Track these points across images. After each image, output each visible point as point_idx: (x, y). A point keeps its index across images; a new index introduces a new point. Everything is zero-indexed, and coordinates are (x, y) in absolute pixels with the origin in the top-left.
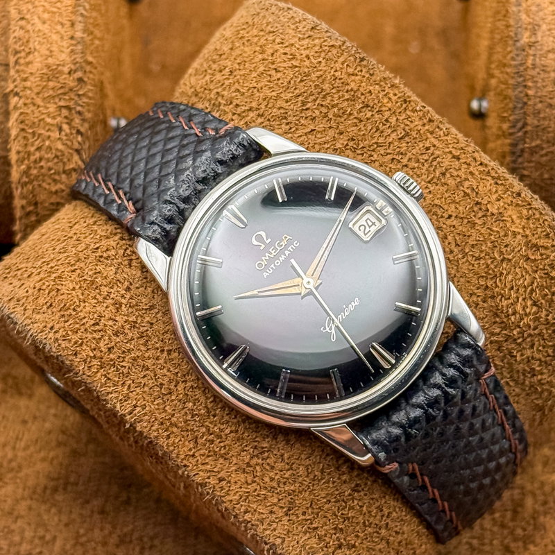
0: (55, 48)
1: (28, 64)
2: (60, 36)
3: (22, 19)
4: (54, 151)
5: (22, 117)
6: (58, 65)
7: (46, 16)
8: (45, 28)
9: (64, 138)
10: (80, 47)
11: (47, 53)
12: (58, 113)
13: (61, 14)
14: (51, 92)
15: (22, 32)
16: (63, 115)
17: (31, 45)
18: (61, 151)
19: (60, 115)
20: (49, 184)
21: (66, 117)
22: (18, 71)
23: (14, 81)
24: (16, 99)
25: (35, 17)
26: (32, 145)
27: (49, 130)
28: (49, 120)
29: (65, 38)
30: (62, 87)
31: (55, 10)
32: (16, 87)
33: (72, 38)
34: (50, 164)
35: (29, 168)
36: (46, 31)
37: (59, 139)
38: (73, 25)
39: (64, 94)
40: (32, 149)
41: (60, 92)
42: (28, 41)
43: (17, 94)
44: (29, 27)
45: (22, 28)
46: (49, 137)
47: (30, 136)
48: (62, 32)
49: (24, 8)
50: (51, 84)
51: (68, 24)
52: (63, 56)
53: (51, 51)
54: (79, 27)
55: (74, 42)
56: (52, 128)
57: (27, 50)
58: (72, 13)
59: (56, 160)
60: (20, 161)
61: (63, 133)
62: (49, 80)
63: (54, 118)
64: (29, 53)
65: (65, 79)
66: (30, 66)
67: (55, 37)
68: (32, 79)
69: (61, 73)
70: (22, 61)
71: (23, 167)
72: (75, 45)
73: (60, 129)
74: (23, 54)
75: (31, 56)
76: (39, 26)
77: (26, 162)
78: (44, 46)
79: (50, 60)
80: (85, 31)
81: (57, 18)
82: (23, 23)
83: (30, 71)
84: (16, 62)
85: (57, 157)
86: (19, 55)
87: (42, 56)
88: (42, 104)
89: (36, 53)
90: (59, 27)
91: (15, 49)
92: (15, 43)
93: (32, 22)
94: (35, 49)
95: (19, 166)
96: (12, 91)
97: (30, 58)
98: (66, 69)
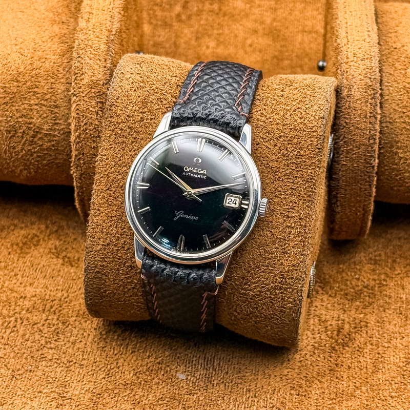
0: (96, 72)
1: (81, 80)
2: (98, 66)
3: (79, 57)
4: (93, 125)
5: (77, 107)
6: (97, 80)
7: (92, 56)
8: (91, 62)
9: (99, 118)
10: (109, 72)
11: (92, 74)
12: (96, 105)
13: (99, 55)
14: (93, 94)
15: (79, 64)
16: (99, 106)
17: (83, 70)
18: (97, 125)
19: (97, 106)
20: (91, 143)
21: (100, 108)
22: (76, 83)
23: (74, 88)
24: (75, 97)
25: (86, 56)
26: (82, 122)
27: (91, 114)
28: (91, 109)
29: (101, 67)
30: (99, 92)
31: (97, 53)
32: (75, 91)
33: (105, 67)
34: (91, 132)
35: (80, 134)
36: (92, 63)
37: (96, 119)
38: (105, 61)
39: (100, 95)
40: (83, 124)
41: (97, 94)
42: (82, 69)
43: (75, 95)
44: (83, 61)
45: (79, 61)
46: (91, 117)
47: (81, 117)
48: (100, 64)
49: (80, 52)
50: (93, 90)
51: (103, 60)
52: (100, 76)
53: (94, 74)
54: (109, 62)
55: (106, 69)
56: (93, 113)
57: (81, 73)
58: (105, 54)
59: (94, 130)
60: (76, 130)
61: (99, 116)
62: (92, 88)
63: (94, 108)
64: (82, 74)
65: (101, 87)
66: (82, 81)
67: (96, 67)
68: (83, 87)
69: (99, 84)
70: (78, 78)
71: (77, 133)
72: (107, 70)
73: (97, 114)
74: (79, 75)
75: (83, 75)
76: (88, 61)
77: (79, 131)
78: (90, 71)
79: (93, 78)
80: (112, 64)
81: (98, 57)
82: (80, 59)
83: (82, 83)
84: (75, 79)
85: (95, 128)
86: (77, 75)
87: (89, 76)
88: (88, 100)
89: (86, 74)
90: (98, 62)
91: (75, 72)
92: (75, 69)
93: (84, 59)
94: (85, 72)
95: (75, 133)
96: (73, 93)
97: (83, 76)
98: (101, 83)
